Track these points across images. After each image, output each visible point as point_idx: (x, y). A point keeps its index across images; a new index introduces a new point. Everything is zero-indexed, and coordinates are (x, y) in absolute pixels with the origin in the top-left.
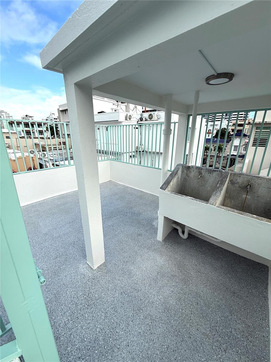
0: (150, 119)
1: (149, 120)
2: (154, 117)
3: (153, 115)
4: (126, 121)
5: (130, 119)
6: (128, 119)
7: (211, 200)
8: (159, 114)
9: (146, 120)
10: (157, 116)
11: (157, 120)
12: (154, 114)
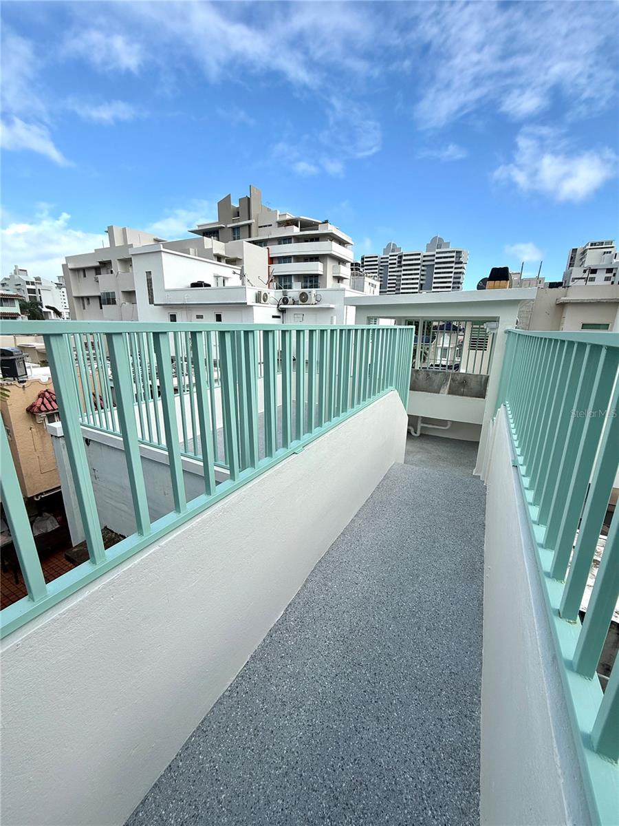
0: (303, 302)
1: (300, 302)
2: (311, 298)
3: (308, 294)
4: (258, 304)
5: (265, 300)
6: (262, 301)
7: (441, 391)
8: (318, 293)
9: (294, 303)
10: (316, 296)
11: (316, 304)
12: (310, 292)
